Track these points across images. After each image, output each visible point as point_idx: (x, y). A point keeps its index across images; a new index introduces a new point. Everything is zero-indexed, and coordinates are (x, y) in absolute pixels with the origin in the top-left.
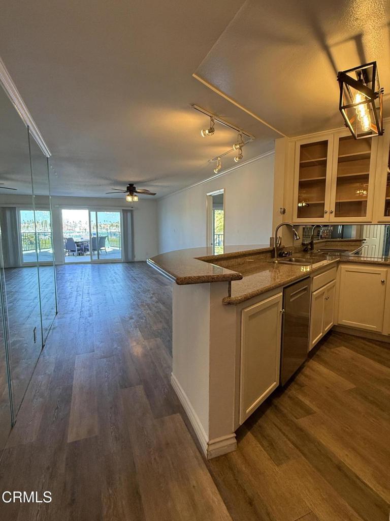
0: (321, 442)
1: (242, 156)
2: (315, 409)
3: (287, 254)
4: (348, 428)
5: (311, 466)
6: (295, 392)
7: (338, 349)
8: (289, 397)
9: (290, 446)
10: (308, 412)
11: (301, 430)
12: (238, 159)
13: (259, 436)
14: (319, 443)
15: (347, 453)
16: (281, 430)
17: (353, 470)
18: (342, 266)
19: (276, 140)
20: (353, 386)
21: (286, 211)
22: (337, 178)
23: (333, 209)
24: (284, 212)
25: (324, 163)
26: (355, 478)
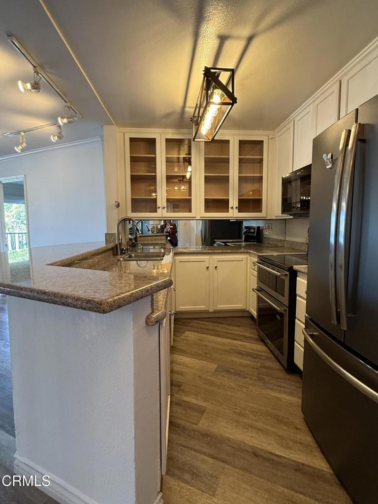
0: (230, 438)
1: (62, 136)
2: (204, 404)
3: (125, 250)
4: (236, 409)
5: (238, 470)
6: (178, 396)
7: (184, 335)
8: (176, 404)
9: (211, 461)
10: (201, 411)
11: (206, 435)
12: (56, 138)
13: (177, 472)
14: (228, 439)
15: (250, 434)
16: (191, 449)
17: (264, 448)
18: (176, 258)
19: (104, 126)
20: (215, 366)
21: (120, 205)
22: (167, 176)
23: (165, 205)
24: (118, 206)
25: (154, 160)
26: (271, 456)
